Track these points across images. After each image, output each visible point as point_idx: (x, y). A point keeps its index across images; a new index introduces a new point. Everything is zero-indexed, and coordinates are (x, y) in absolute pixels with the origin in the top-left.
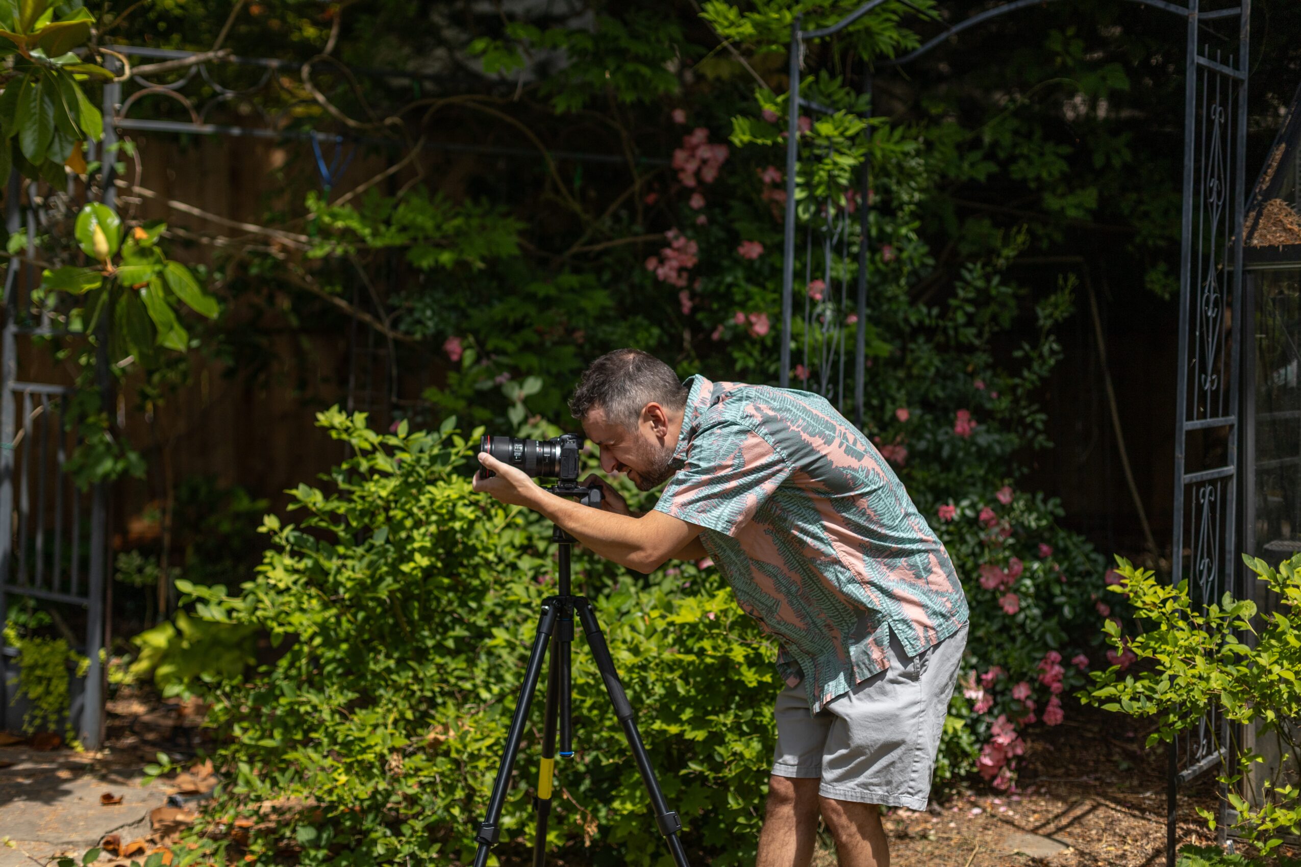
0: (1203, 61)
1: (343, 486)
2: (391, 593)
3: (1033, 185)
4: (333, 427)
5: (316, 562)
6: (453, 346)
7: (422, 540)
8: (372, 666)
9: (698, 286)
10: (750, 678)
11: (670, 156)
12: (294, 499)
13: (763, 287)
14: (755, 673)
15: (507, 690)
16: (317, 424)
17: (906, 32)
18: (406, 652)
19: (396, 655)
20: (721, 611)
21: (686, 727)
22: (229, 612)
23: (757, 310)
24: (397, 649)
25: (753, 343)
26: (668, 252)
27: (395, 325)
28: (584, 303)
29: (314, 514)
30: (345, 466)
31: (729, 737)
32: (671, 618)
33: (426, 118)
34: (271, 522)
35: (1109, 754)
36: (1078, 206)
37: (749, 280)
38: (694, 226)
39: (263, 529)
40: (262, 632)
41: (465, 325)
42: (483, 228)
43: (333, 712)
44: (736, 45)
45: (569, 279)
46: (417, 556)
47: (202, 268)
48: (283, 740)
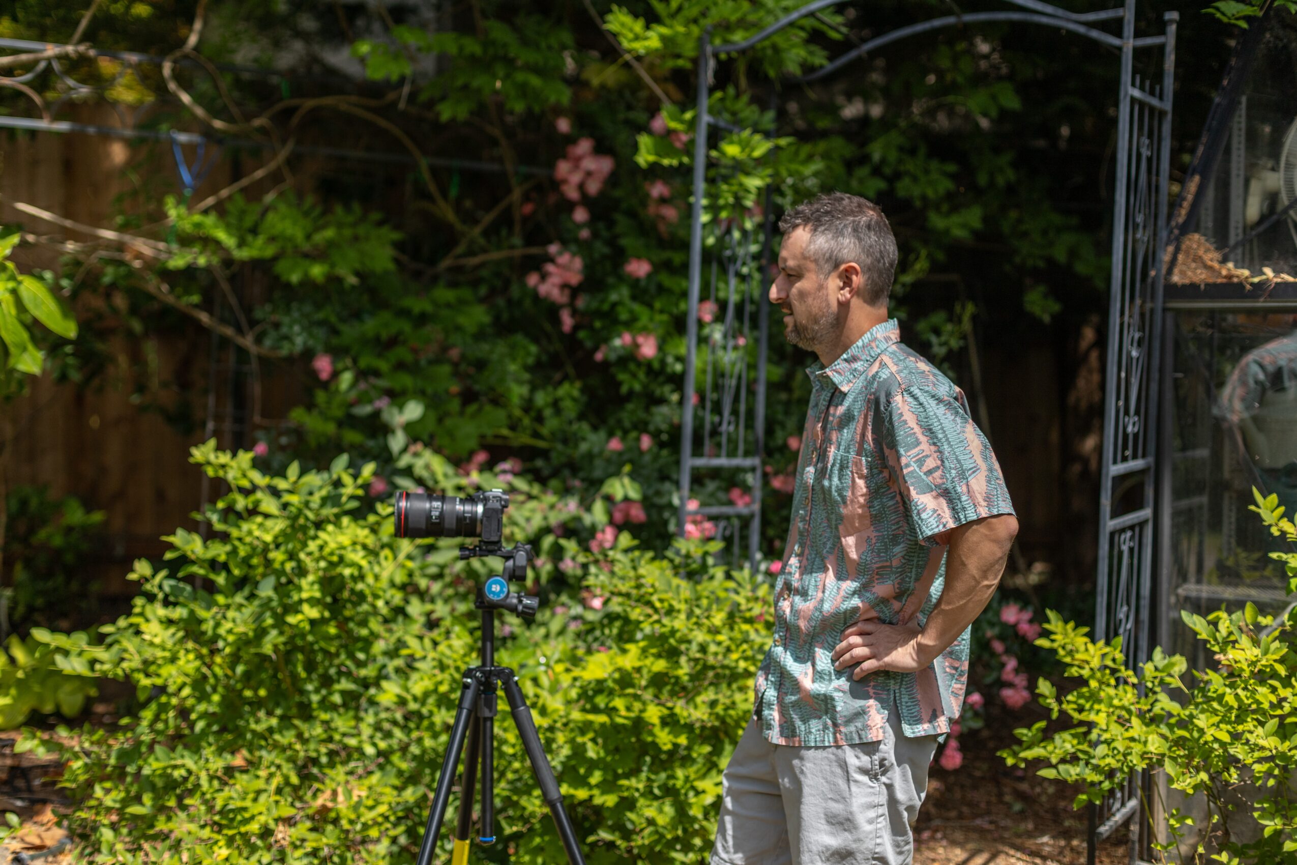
0: (1137, 93)
1: (219, 526)
2: (276, 647)
3: (918, 203)
4: (209, 463)
5: (192, 613)
6: (323, 365)
7: (311, 590)
8: (253, 726)
9: (582, 303)
10: (664, 739)
11: (551, 165)
12: (171, 547)
13: (650, 306)
14: (670, 733)
15: (396, 747)
16: (191, 460)
17: (813, 48)
18: (289, 708)
19: (279, 712)
20: (634, 668)
21: (596, 792)
22: (92, 663)
23: (645, 330)
24: (277, 705)
25: (639, 364)
26: (550, 268)
27: (259, 340)
28: (462, 320)
29: (193, 562)
30: (221, 505)
31: (641, 802)
32: (577, 672)
33: (295, 120)
34: (142, 568)
35: (1000, 795)
36: (964, 226)
37: (634, 298)
38: (576, 241)
39: (133, 576)
40: (127, 685)
41: (335, 341)
42: (356, 238)
43: (211, 778)
44: (639, 58)
45: (444, 294)
46: (306, 608)
47: (48, 275)
48: (153, 806)
